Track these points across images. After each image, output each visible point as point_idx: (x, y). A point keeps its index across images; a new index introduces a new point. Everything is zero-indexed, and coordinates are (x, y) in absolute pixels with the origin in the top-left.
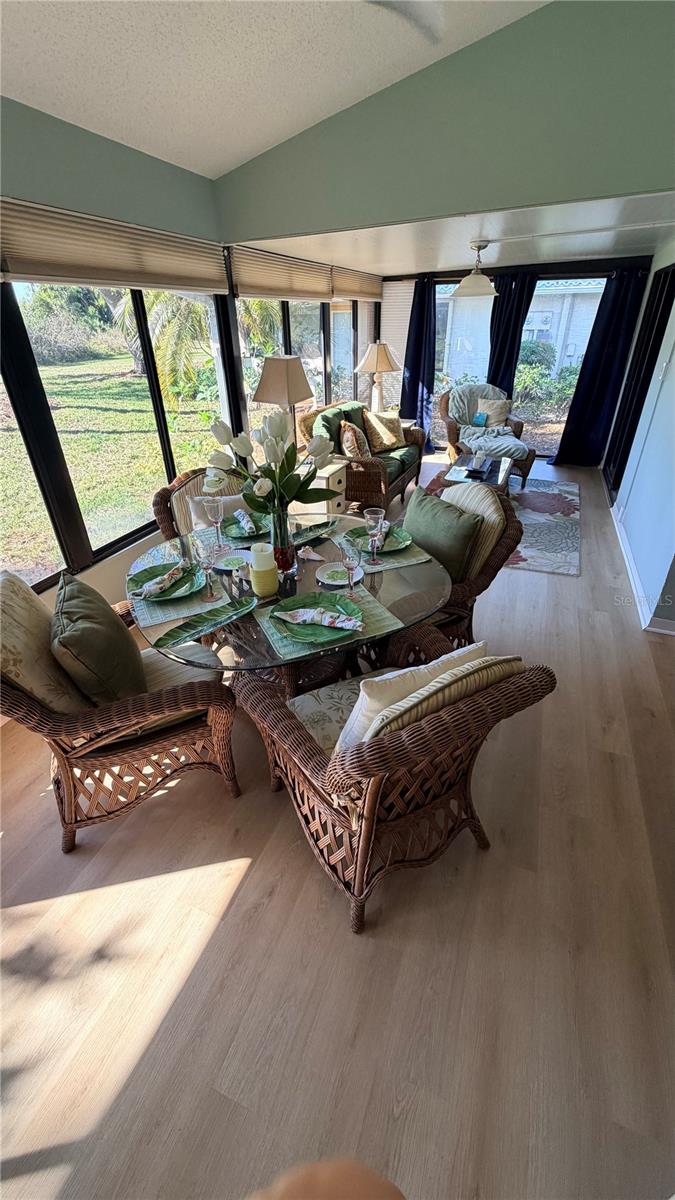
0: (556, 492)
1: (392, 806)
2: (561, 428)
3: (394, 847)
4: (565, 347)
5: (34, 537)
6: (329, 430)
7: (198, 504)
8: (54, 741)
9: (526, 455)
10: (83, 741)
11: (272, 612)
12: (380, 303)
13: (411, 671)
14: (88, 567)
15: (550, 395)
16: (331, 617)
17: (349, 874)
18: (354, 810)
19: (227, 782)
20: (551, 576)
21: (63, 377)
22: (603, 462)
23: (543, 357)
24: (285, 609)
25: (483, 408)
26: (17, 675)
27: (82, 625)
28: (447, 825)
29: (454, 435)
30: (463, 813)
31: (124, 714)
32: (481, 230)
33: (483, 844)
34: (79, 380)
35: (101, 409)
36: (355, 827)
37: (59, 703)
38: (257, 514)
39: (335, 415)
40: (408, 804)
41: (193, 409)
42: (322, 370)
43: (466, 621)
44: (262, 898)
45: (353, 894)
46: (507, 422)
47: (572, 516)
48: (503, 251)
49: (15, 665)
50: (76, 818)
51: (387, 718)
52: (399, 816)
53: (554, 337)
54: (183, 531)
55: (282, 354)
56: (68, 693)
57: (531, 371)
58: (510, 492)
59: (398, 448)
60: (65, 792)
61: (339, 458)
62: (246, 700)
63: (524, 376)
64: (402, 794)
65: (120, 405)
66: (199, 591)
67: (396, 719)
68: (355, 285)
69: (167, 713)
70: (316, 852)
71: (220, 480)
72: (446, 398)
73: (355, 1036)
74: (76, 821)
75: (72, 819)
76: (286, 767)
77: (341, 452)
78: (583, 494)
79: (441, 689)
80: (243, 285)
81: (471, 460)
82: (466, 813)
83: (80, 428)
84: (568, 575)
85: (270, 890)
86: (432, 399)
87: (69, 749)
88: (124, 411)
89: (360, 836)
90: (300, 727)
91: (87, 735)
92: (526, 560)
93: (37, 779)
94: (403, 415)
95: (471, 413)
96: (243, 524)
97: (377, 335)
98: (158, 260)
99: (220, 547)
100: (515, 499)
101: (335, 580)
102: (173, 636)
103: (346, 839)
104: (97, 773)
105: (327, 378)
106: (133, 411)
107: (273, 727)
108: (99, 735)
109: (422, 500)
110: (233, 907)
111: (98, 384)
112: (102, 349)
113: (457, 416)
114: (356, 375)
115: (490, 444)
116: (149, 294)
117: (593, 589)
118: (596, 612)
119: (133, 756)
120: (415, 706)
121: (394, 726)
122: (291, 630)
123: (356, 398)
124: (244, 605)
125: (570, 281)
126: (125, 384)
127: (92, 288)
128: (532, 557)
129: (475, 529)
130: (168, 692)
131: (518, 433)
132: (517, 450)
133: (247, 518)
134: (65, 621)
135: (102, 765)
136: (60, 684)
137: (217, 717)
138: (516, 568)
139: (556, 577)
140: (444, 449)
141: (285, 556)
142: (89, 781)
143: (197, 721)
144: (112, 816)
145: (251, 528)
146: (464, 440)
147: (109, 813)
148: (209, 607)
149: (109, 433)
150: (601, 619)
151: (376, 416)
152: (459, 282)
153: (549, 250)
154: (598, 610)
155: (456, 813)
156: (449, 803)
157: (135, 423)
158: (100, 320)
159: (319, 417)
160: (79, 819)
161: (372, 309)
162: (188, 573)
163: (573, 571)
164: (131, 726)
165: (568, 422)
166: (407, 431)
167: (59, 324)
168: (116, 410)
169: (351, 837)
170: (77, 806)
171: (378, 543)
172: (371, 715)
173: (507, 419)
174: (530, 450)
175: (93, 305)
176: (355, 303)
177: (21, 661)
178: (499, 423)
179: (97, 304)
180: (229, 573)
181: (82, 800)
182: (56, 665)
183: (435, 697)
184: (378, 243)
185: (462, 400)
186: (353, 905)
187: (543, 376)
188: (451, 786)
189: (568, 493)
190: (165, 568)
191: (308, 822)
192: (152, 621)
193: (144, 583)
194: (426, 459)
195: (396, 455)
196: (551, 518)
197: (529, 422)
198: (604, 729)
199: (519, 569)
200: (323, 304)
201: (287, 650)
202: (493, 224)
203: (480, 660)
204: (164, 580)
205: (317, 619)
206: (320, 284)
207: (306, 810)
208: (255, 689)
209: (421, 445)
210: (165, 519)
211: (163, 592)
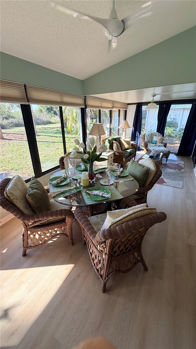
0: (177, 163)
1: (115, 252)
2: (179, 145)
3: (116, 265)
4: (181, 122)
5: (29, 168)
6: (109, 143)
7: (71, 161)
8: (24, 222)
9: (167, 152)
10: (31, 223)
11: (86, 191)
12: (126, 110)
13: (122, 210)
14: (41, 176)
15: (176, 136)
16: (102, 193)
17: (102, 273)
18: (104, 251)
19: (70, 240)
20: (174, 188)
21: (43, 128)
22: (192, 156)
23: (174, 125)
24: (90, 190)
25: (155, 139)
26: (16, 203)
27: (35, 190)
28: (133, 261)
29: (146, 146)
30: (139, 257)
31: (43, 216)
32: (154, 91)
33: (146, 269)
34: (46, 129)
35: (51, 136)
36: (104, 257)
37: (26, 212)
38: (86, 164)
39: (112, 139)
40: (121, 251)
41: (75, 137)
42: (109, 127)
43: (145, 199)
44: (76, 277)
45: (103, 279)
46: (162, 143)
47: (181, 170)
48: (161, 97)
49: (16, 200)
50: (27, 246)
51: (113, 222)
52: (118, 255)
53: (178, 120)
54: (66, 168)
55: (98, 123)
56: (29, 209)
57: (171, 129)
58: (162, 163)
59: (129, 149)
60: (25, 238)
61: (112, 151)
62: (76, 215)
63: (168, 130)
64: (119, 248)
65: (56, 135)
66: (67, 184)
67: (115, 223)
68: (120, 106)
69: (54, 217)
70: (93, 264)
71: (75, 154)
72: (144, 135)
73: (99, 327)
74: (27, 247)
75: (26, 246)
76: (87, 237)
77: (113, 149)
78: (185, 164)
79: (129, 215)
80: (88, 105)
81: (150, 153)
82: (140, 258)
83: (45, 141)
84: (179, 188)
85: (78, 275)
86: (140, 136)
87: (27, 225)
88: (57, 137)
89: (105, 260)
90: (90, 224)
91: (32, 221)
92: (166, 183)
93: (19, 234)
94: (132, 140)
95: (152, 139)
96: (82, 167)
97: (125, 118)
98: (66, 99)
99: (75, 172)
100: (164, 165)
101: (105, 183)
102: (58, 195)
103: (102, 261)
104: (34, 234)
105: (111, 129)
106: (59, 137)
107: (83, 224)
108: (35, 222)
109: (133, 163)
110: (67, 279)
111: (51, 130)
112: (53, 121)
113: (147, 141)
114: (119, 129)
115: (157, 149)
116: (63, 107)
117: (187, 193)
118: (187, 200)
119: (44, 229)
120: (121, 219)
121: (115, 225)
122: (90, 196)
123: (118, 135)
124: (79, 189)
125: (182, 105)
126: (58, 130)
127: (53, 106)
128: (168, 182)
129: (147, 172)
130: (55, 211)
131: (165, 146)
132: (165, 151)
133: (83, 165)
134: (31, 189)
135: (36, 231)
136: (27, 207)
137: (68, 220)
138: (162, 185)
139: (175, 188)
140: (143, 150)
141: (92, 176)
142: (32, 236)
143: (63, 221)
144: (37, 247)
145: (84, 168)
146: (149, 147)
147: (36, 246)
148: (69, 188)
149: (52, 142)
150: (189, 202)
151: (124, 140)
152: (147, 105)
153: (175, 96)
154: (188, 199)
155: (137, 257)
156: (134, 254)
157: (59, 140)
158: (54, 114)
159: (107, 140)
160: (28, 246)
161: (124, 111)
162: (65, 179)
163: (181, 187)
164: (44, 220)
165: (181, 144)
166: (132, 145)
167: (44, 115)
168: (55, 137)
169: (103, 260)
170: (28, 242)
171: (118, 174)
172: (109, 222)
173: (162, 142)
174: (169, 151)
175: (53, 111)
176: (119, 110)
177: (18, 199)
178: (160, 143)
179: (53, 110)
180: (77, 180)
181: (29, 241)
182: (27, 201)
183: (127, 217)
184: (127, 95)
185: (149, 137)
186: (103, 283)
187: (174, 130)
188: (135, 248)
189: (181, 164)
190: (59, 177)
191: (91, 255)
192: (53, 191)
193: (53, 181)
194: (138, 152)
195: (129, 151)
196: (174, 171)
197: (170, 143)
198: (188, 236)
199: (164, 185)
200: (110, 110)
201: (89, 202)
202: (158, 90)
203: (142, 208)
204: (58, 180)
205: (98, 194)
206: (110, 105)
207: (91, 251)
208: (79, 212)
209: (136, 148)
210: (62, 165)
211: (58, 183)
